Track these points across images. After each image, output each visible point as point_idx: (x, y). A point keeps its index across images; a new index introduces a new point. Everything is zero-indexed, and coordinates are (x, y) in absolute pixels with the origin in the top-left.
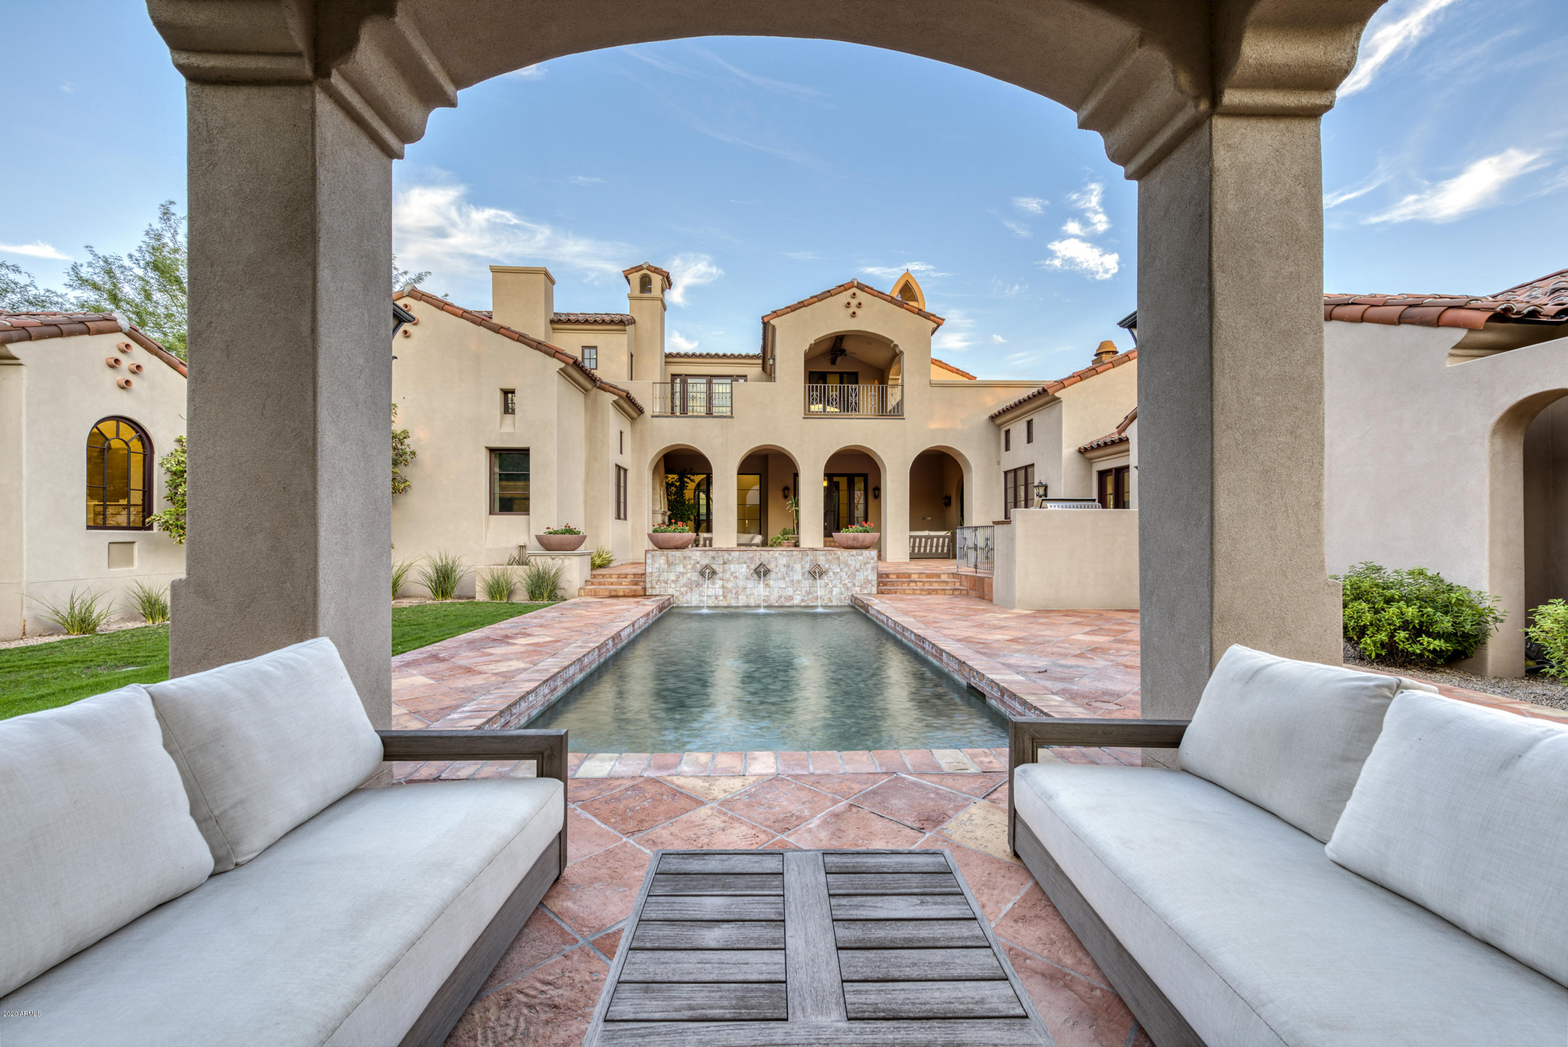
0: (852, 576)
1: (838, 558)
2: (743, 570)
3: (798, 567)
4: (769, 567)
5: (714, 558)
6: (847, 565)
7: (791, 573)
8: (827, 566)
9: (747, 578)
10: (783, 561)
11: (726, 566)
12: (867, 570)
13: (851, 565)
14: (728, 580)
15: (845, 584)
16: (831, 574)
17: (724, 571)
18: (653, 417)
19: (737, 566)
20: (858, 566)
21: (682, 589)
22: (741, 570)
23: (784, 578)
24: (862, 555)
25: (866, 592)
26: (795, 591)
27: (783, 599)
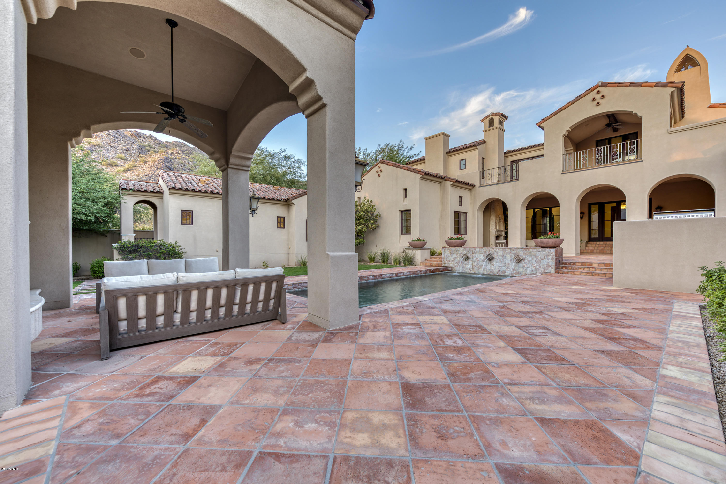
0: (539, 262)
1: (531, 252)
2: (481, 257)
3: (508, 256)
4: (493, 256)
5: (468, 251)
6: (536, 256)
7: (505, 259)
8: (524, 256)
9: (483, 261)
10: (500, 253)
11: (474, 255)
12: (548, 259)
13: (538, 256)
14: (475, 262)
15: (535, 267)
16: (526, 261)
17: (473, 257)
18: (480, 187)
19: (479, 255)
20: (543, 257)
21: (456, 264)
23: (501, 262)
24: (545, 251)
26: (506, 269)
27: (500, 272)
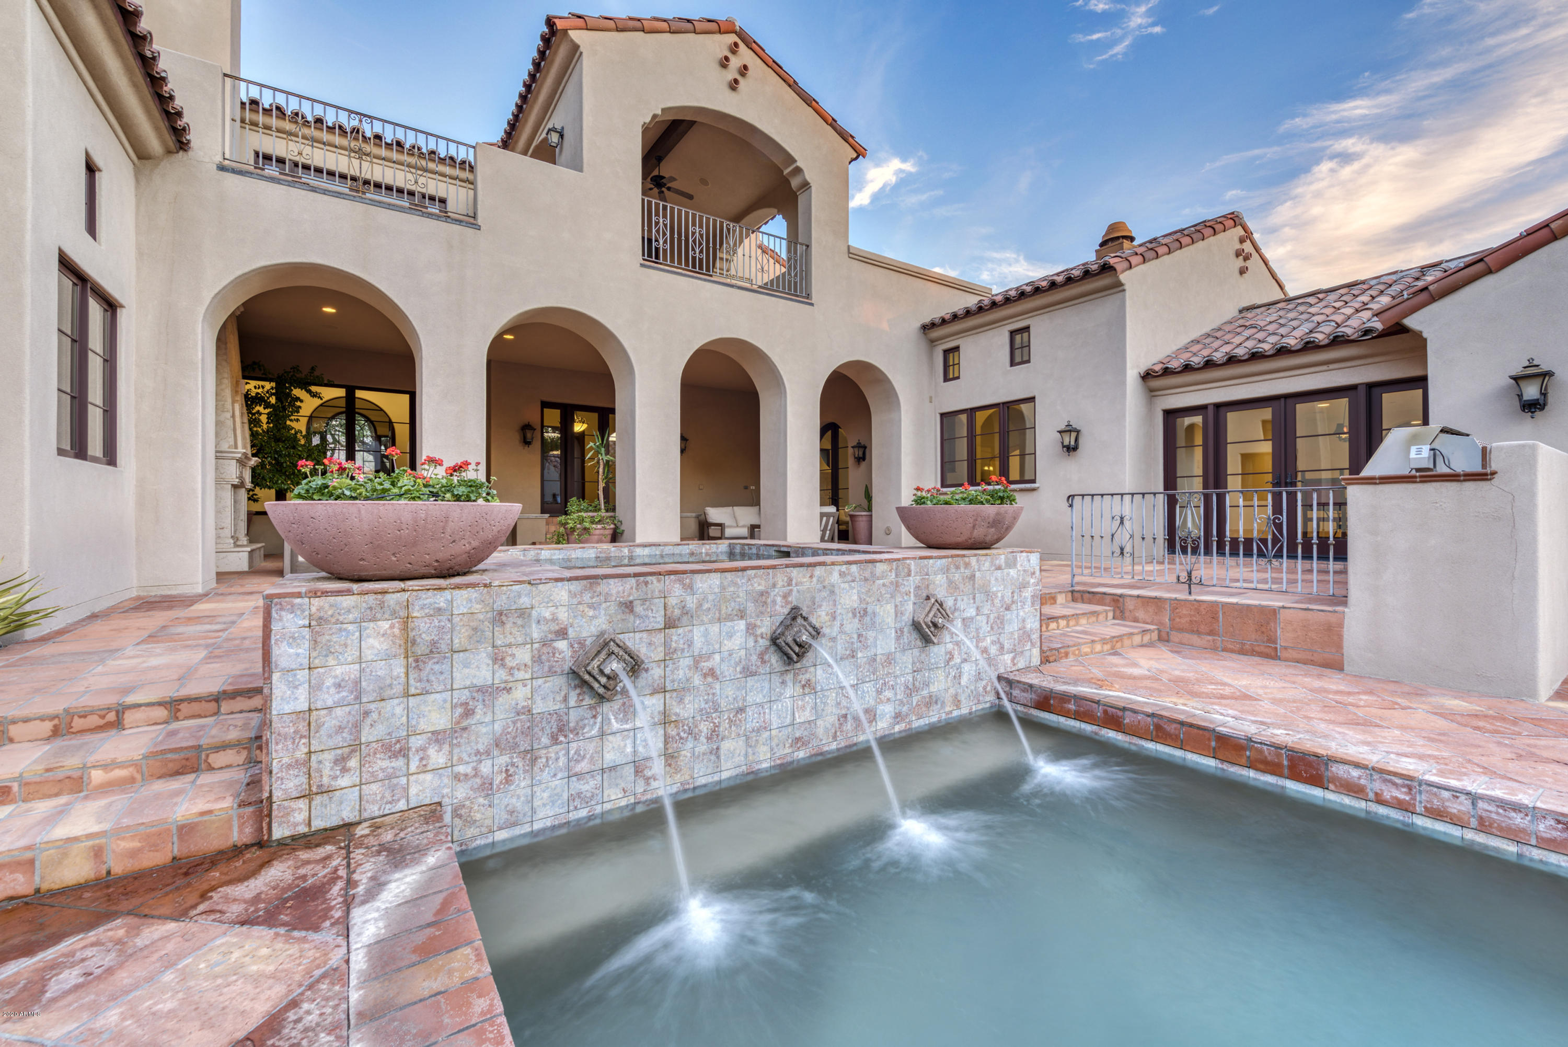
0: (999, 624)
1: (972, 577)
2: (734, 641)
3: (886, 613)
4: (811, 621)
5: (629, 606)
6: (989, 595)
7: (871, 634)
8: (949, 602)
9: (748, 673)
10: (850, 598)
11: (677, 636)
13: (995, 594)
14: (682, 691)
15: (985, 647)
16: (958, 623)
17: (669, 656)
18: (222, 168)
19: (715, 629)
20: (1007, 596)
21: (486, 768)
22: (728, 645)
23: (853, 654)
25: (1021, 665)
26: (879, 692)
27: (850, 725)
